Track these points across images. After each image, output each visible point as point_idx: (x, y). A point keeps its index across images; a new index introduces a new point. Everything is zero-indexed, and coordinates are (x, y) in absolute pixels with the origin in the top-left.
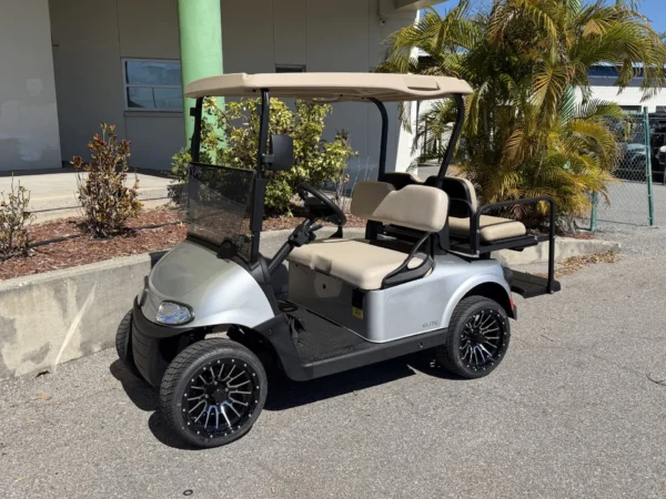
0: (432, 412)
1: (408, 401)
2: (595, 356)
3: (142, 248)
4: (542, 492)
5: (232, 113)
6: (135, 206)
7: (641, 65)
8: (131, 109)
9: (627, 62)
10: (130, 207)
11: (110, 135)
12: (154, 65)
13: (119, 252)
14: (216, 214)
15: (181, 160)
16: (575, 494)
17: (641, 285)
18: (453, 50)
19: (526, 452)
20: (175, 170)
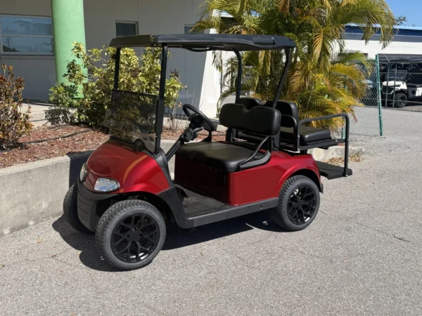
0: (258, 264)
1: (239, 258)
2: (357, 223)
3: (35, 157)
4: (338, 312)
5: (95, 57)
6: (27, 126)
7: (378, 26)
8: (5, 53)
9: (369, 23)
10: (24, 127)
11: (9, 73)
12: (23, 20)
13: (18, 160)
14: (85, 132)
15: (56, 92)
16: (359, 312)
17: (380, 176)
18: (249, 13)
19: (323, 287)
20: (52, 99)
